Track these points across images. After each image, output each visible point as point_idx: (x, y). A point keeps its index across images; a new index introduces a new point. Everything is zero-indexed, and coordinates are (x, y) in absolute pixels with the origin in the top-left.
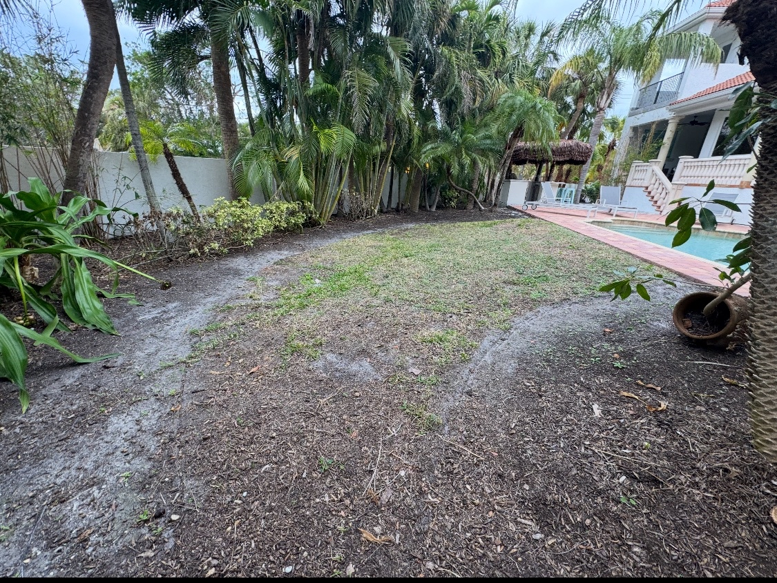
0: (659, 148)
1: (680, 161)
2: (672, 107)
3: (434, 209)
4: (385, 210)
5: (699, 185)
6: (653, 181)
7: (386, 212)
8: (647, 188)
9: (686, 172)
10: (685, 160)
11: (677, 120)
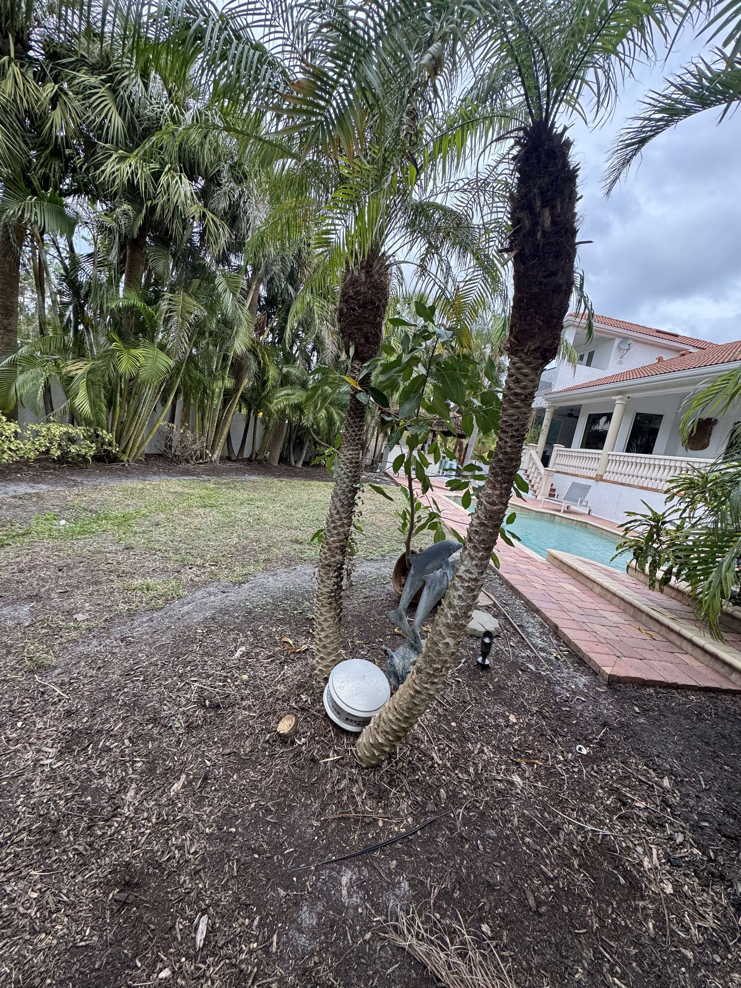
0: (539, 433)
1: (555, 448)
2: (548, 397)
3: (300, 465)
4: (234, 458)
5: (567, 474)
6: (531, 465)
7: (235, 461)
8: (526, 471)
9: (559, 460)
10: (558, 448)
11: (552, 410)
